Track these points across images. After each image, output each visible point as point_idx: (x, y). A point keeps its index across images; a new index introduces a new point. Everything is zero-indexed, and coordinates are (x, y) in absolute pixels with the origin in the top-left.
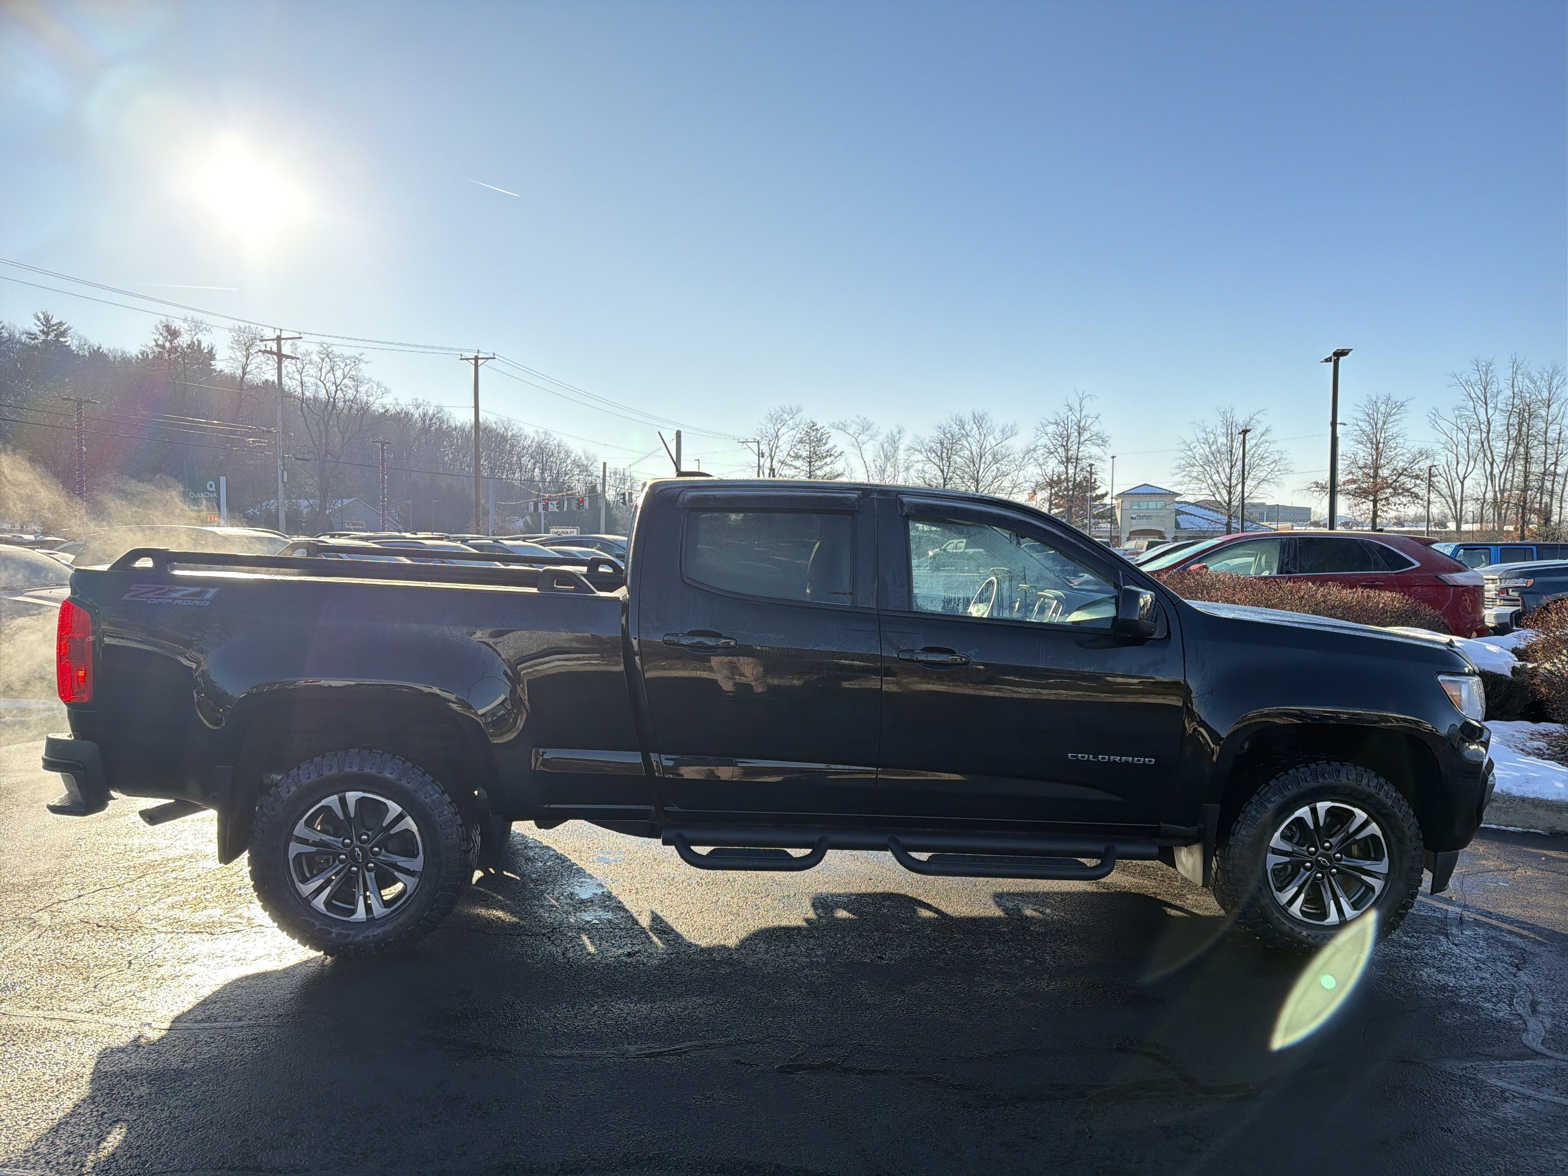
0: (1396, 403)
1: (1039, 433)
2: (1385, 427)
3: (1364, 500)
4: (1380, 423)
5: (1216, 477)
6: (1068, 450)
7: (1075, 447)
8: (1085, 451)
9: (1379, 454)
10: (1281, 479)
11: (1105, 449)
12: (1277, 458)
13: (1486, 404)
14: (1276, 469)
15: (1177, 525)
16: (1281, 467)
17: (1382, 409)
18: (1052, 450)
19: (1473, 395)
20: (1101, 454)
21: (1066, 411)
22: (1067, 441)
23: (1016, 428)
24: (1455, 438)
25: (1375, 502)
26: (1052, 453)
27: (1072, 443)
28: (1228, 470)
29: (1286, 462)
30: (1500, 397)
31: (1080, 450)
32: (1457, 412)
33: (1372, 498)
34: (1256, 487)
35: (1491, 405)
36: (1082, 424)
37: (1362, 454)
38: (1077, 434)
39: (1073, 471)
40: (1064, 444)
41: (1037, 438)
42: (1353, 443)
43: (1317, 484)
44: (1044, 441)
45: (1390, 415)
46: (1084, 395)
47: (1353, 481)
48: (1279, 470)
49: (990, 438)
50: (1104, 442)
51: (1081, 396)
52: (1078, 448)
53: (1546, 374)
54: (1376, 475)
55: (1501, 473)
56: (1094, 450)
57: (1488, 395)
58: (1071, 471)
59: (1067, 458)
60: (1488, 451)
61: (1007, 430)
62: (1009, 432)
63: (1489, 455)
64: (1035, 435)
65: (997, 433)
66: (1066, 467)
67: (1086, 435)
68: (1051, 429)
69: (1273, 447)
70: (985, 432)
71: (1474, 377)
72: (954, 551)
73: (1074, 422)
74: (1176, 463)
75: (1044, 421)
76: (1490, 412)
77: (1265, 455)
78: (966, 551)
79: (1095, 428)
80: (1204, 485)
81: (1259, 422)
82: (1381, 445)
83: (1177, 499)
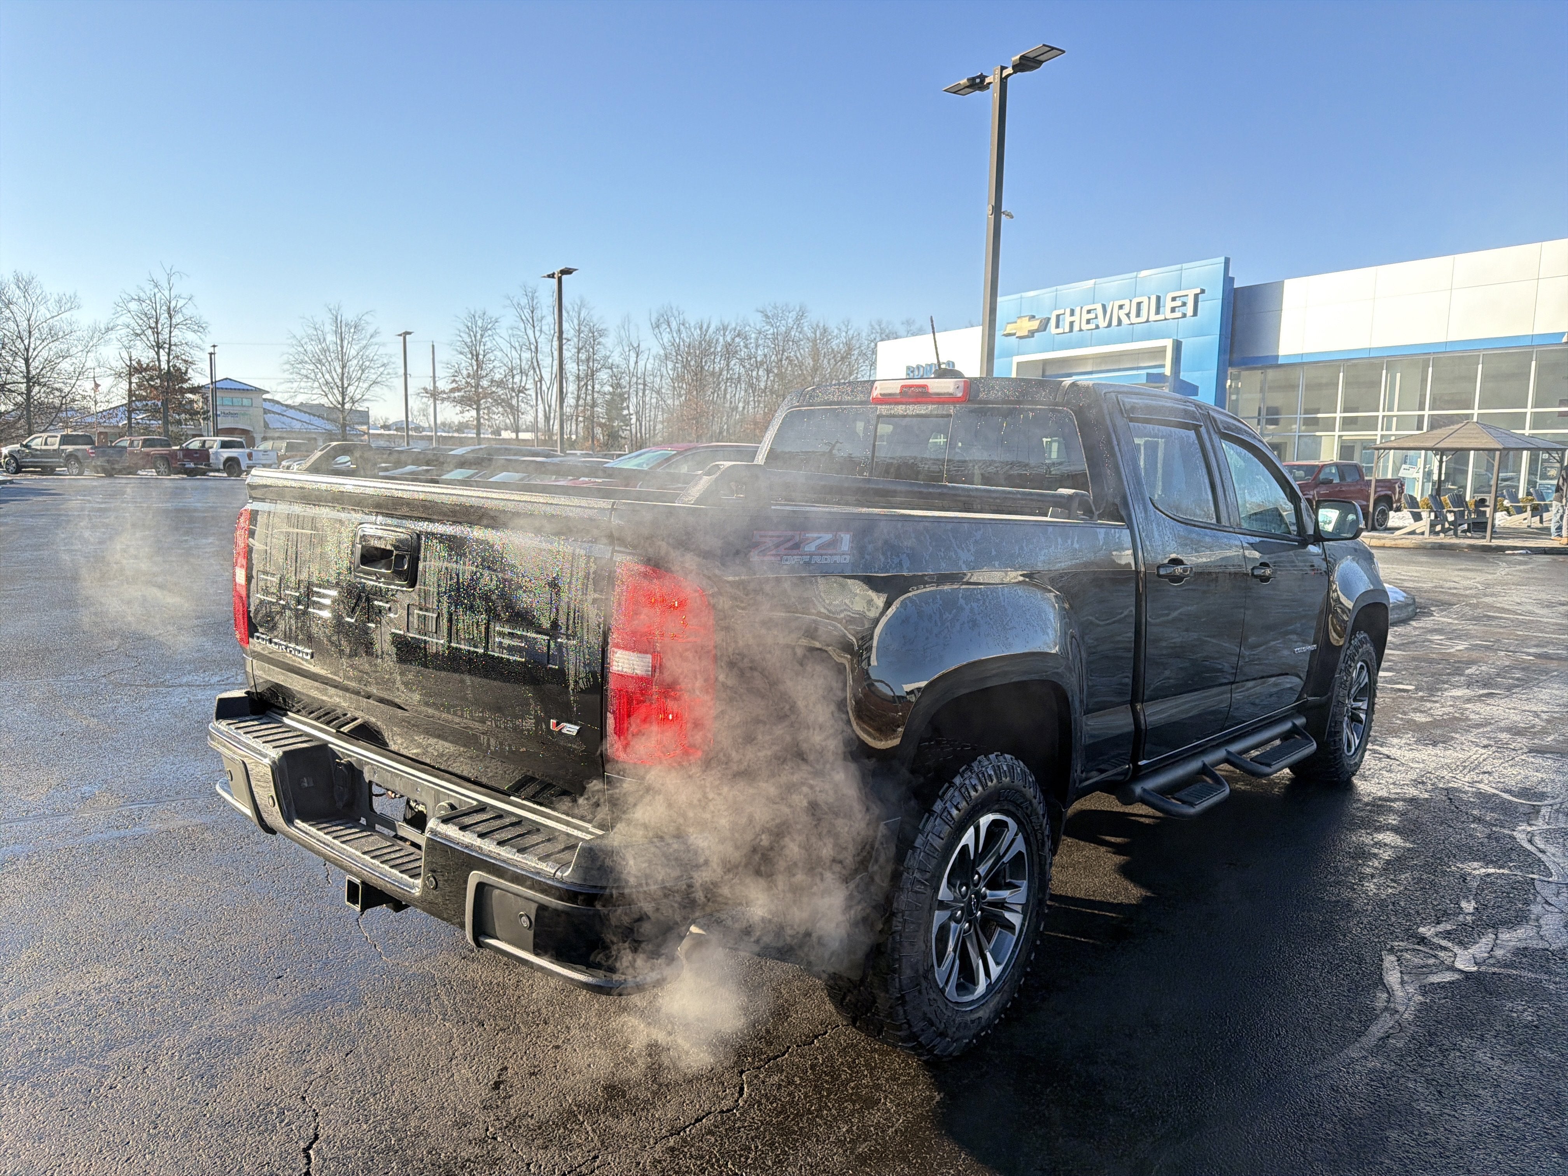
0: (491, 318)
1: (119, 309)
2: (483, 340)
3: (468, 408)
4: (479, 337)
5: (327, 376)
6: (158, 333)
7: (167, 330)
8: (178, 336)
9: (479, 366)
10: (392, 382)
11: (203, 337)
12: (386, 362)
13: (534, 327)
14: (386, 372)
15: (266, 425)
16: (390, 371)
17: (480, 323)
18: (139, 332)
19: (524, 318)
20: (199, 342)
21: (152, 287)
22: (157, 323)
23: (77, 300)
24: (509, 355)
25: (478, 410)
26: (137, 335)
27: (163, 325)
28: (339, 371)
29: (394, 366)
30: (544, 322)
31: (172, 334)
32: (510, 332)
33: (475, 407)
34: (368, 389)
35: (537, 328)
36: (173, 304)
37: (464, 364)
38: (167, 315)
39: (166, 358)
40: (153, 325)
41: (117, 315)
42: (455, 353)
43: (425, 389)
44: (126, 319)
45: (486, 330)
46: (173, 272)
47: (458, 389)
48: (389, 374)
49: (42, 309)
50: (200, 327)
51: (169, 272)
52: (170, 332)
53: (576, 307)
54: (477, 386)
55: (548, 389)
56: (190, 336)
57: (535, 319)
58: (164, 358)
59: (158, 343)
60: (537, 370)
61: (64, 301)
62: (69, 303)
63: (538, 372)
64: (113, 311)
65: (51, 304)
66: (158, 353)
67: (178, 319)
68: (133, 306)
69: (382, 350)
70: (34, 300)
71: (524, 301)
72: (44, 447)
73: (162, 302)
74: (285, 357)
75: (124, 296)
76: (537, 334)
77: (375, 358)
78: (62, 447)
79: (188, 311)
80: (316, 384)
81: (367, 323)
82: (481, 357)
83: (265, 396)
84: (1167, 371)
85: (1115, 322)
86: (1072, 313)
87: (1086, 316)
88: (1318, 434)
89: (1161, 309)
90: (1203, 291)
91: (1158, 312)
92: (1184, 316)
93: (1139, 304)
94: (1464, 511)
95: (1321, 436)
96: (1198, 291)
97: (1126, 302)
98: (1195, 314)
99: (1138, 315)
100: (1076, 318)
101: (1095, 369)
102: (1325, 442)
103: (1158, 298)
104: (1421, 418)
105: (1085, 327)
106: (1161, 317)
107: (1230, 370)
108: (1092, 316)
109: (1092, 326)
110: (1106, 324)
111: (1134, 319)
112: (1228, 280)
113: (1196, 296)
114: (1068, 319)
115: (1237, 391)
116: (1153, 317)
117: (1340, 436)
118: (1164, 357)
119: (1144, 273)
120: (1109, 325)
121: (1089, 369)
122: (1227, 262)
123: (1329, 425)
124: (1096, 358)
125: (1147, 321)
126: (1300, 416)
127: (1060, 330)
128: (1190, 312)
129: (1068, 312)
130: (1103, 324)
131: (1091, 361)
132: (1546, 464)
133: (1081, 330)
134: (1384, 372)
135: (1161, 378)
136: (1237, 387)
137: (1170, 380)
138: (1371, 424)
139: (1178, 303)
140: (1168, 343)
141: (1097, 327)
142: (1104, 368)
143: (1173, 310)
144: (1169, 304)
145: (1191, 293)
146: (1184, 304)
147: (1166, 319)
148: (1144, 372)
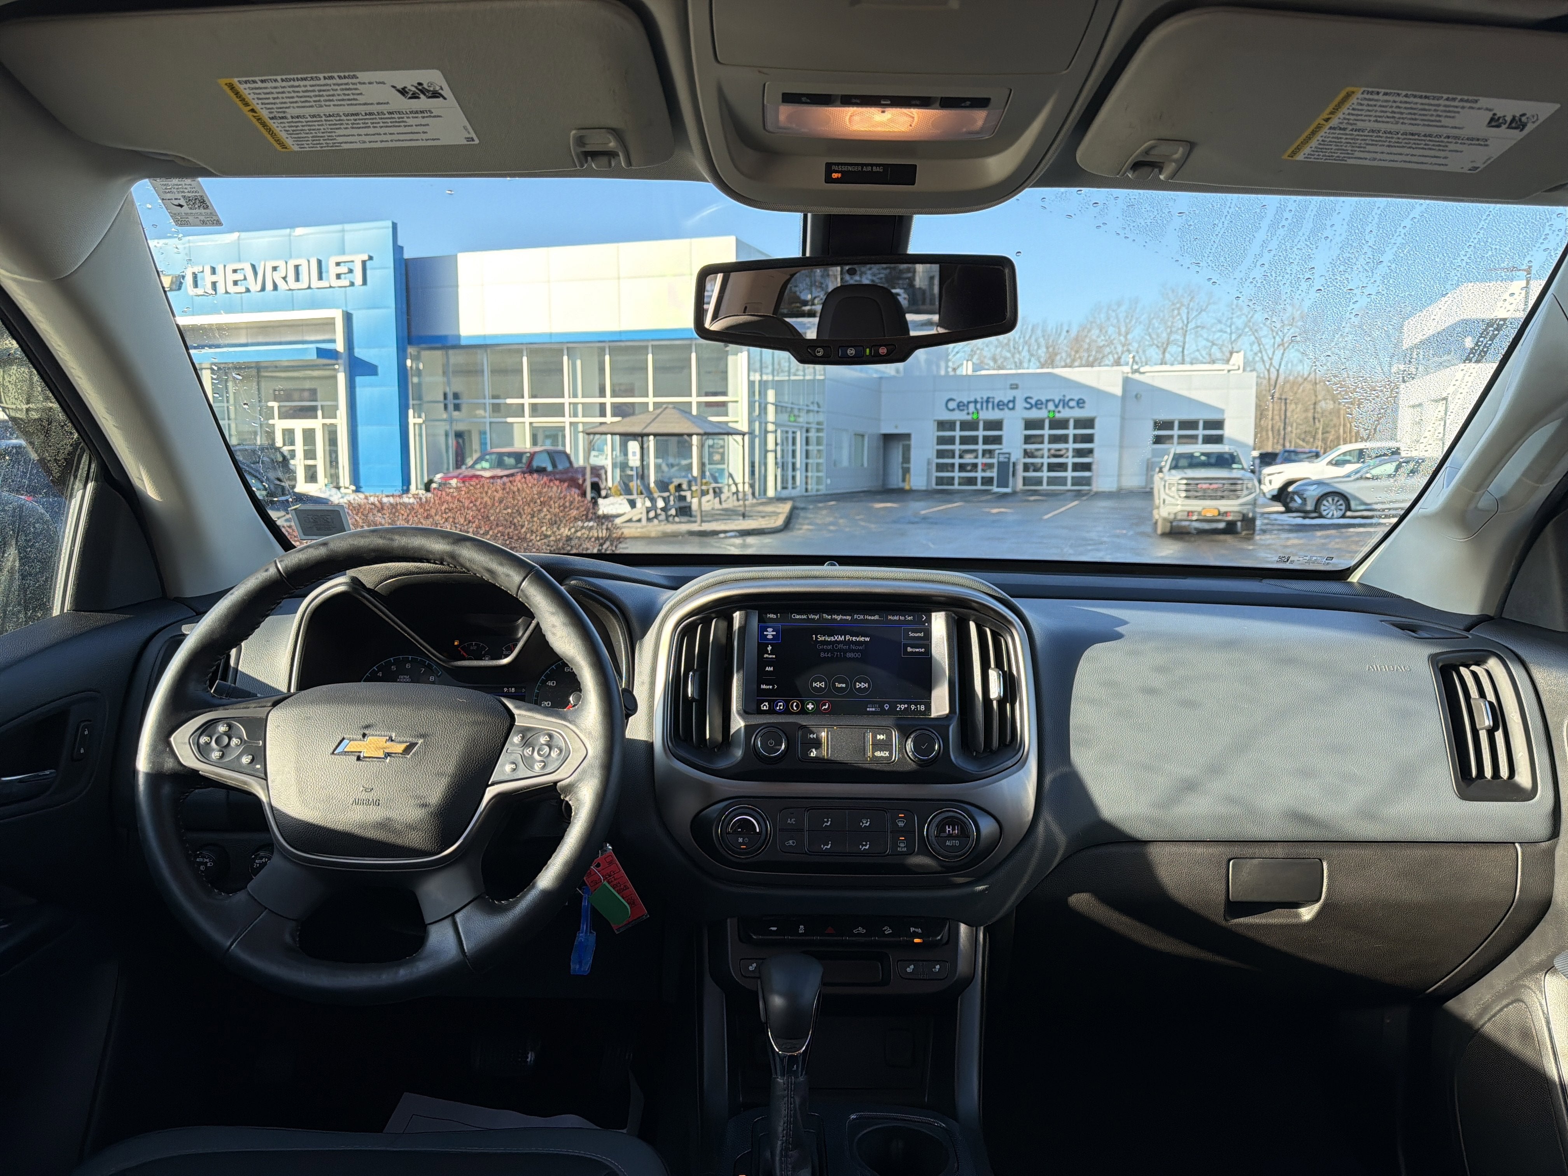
84: (340, 346)
85: (269, 286)
86: (213, 271)
87: (232, 277)
88: (510, 420)
89: (324, 275)
90: (371, 258)
91: (320, 278)
92: (352, 284)
93: (297, 267)
94: (669, 497)
95: (512, 423)
96: (366, 257)
97: (281, 264)
98: (365, 282)
99: (297, 279)
100: (219, 278)
101: (250, 341)
102: (517, 430)
103: (319, 262)
104: (602, 406)
105: (232, 289)
106: (324, 284)
107: (411, 350)
108: (239, 276)
109: (241, 288)
110: (259, 287)
111: (293, 284)
112: (398, 250)
113: (364, 263)
114: (209, 278)
115: (419, 373)
116: (315, 283)
117: (531, 423)
118: (334, 331)
119: (299, 231)
120: (263, 289)
121: (243, 340)
122: (395, 226)
123: (519, 411)
124: (251, 328)
125: (309, 288)
126: (489, 401)
127: (200, 291)
128: (359, 280)
129: (208, 270)
130: (255, 287)
131: (244, 332)
132: (711, 450)
133: (227, 292)
134: (565, 358)
135: (333, 354)
136: (418, 369)
137: (344, 356)
138: (558, 410)
139: (343, 269)
140: (337, 315)
141: (248, 290)
142: (261, 339)
143: (338, 276)
144: (333, 270)
145: (358, 259)
146: (351, 271)
147: (331, 287)
148: (313, 346)
